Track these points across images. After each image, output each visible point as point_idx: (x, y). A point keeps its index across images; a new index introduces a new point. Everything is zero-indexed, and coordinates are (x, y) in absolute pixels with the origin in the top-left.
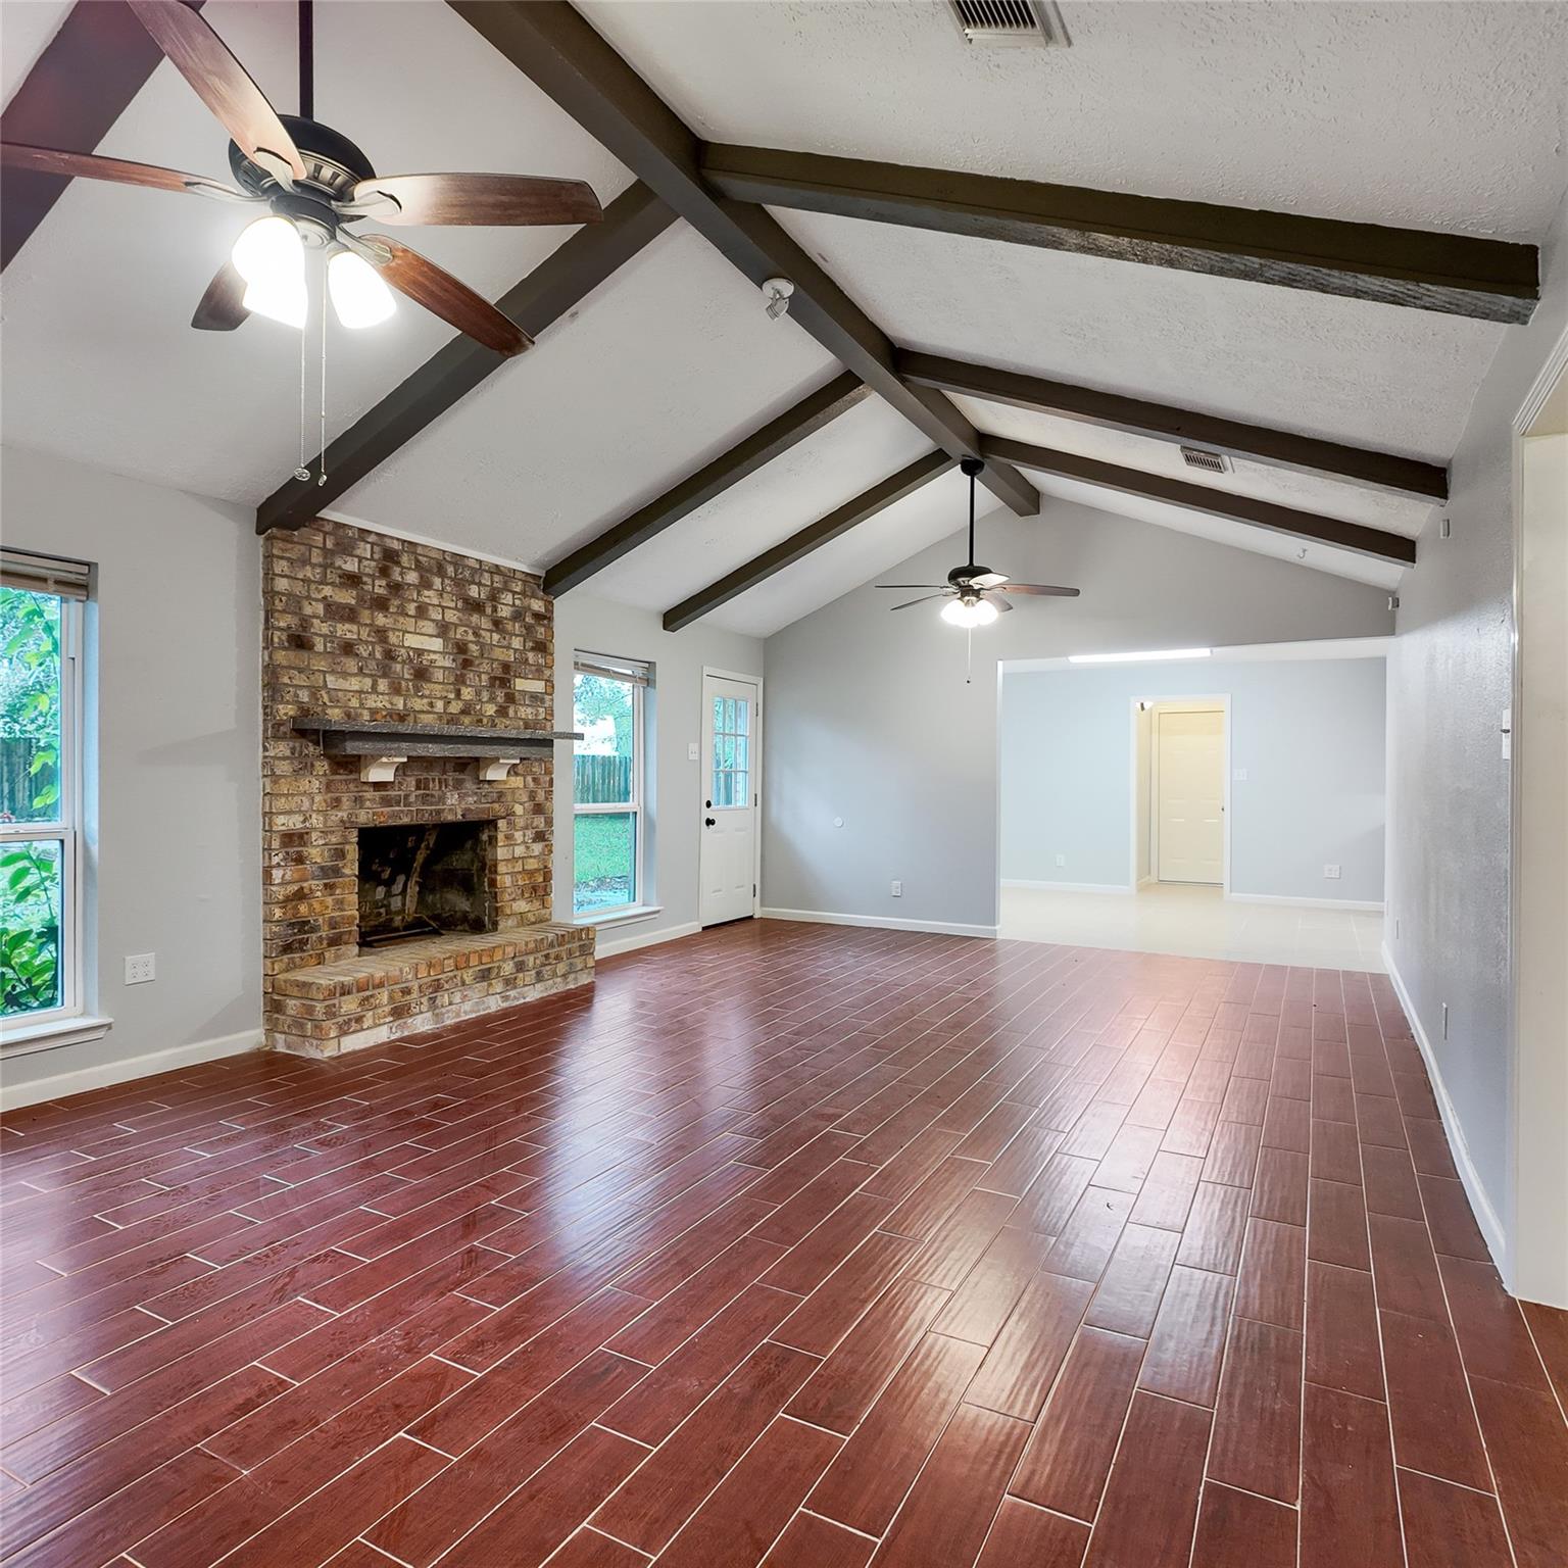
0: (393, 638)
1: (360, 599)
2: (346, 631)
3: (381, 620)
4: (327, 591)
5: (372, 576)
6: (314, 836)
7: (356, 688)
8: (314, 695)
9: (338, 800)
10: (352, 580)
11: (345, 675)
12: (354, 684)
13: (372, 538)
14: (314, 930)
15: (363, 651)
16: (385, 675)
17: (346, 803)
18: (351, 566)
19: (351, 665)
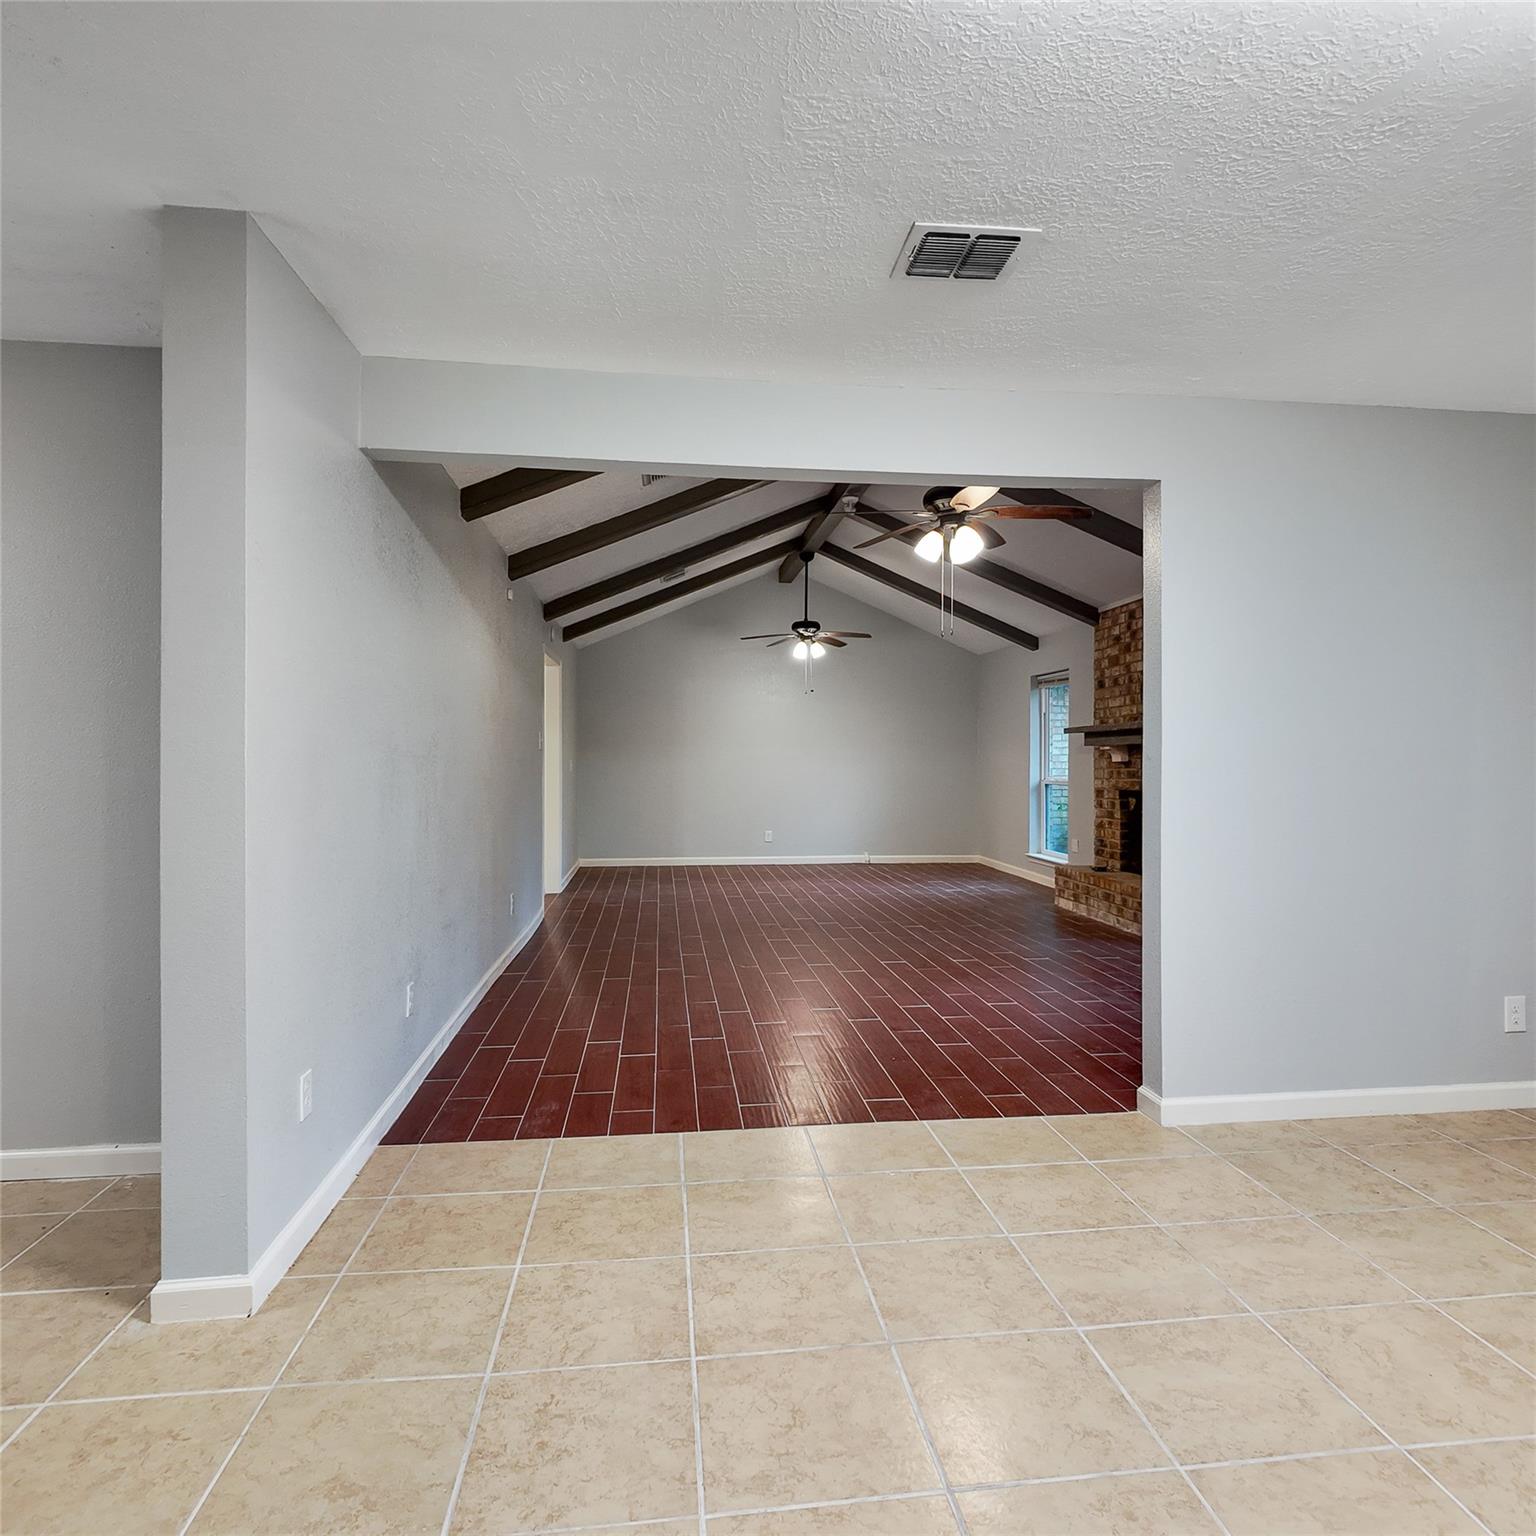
0: (1132, 669)
1: (1120, 650)
2: (1116, 671)
3: (1128, 658)
4: (1109, 651)
5: (1124, 633)
6: (1106, 792)
7: (1118, 705)
8: (1105, 712)
9: (1112, 772)
10: (1118, 639)
11: (1114, 698)
12: (1117, 703)
13: (1125, 609)
14: (1105, 846)
15: (1121, 681)
16: (1129, 694)
17: (1115, 775)
18: (1116, 632)
19: (1117, 691)
